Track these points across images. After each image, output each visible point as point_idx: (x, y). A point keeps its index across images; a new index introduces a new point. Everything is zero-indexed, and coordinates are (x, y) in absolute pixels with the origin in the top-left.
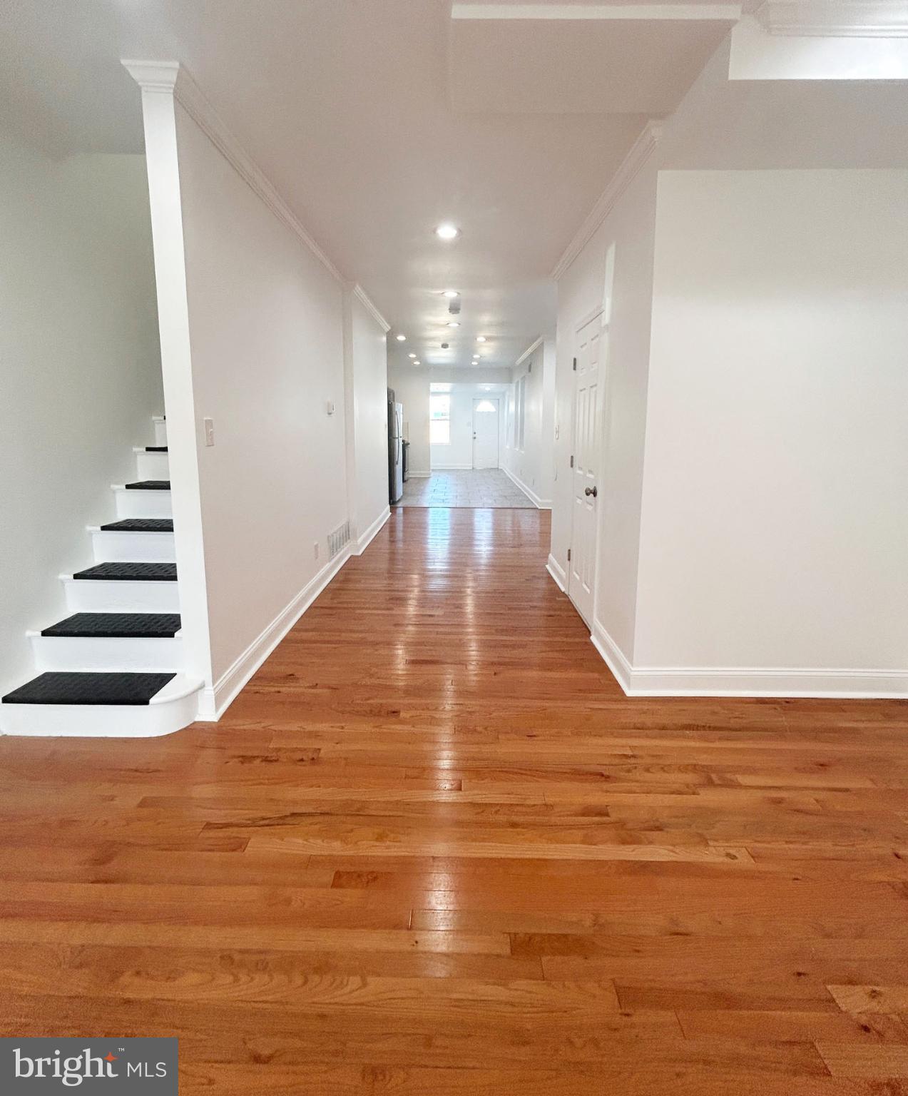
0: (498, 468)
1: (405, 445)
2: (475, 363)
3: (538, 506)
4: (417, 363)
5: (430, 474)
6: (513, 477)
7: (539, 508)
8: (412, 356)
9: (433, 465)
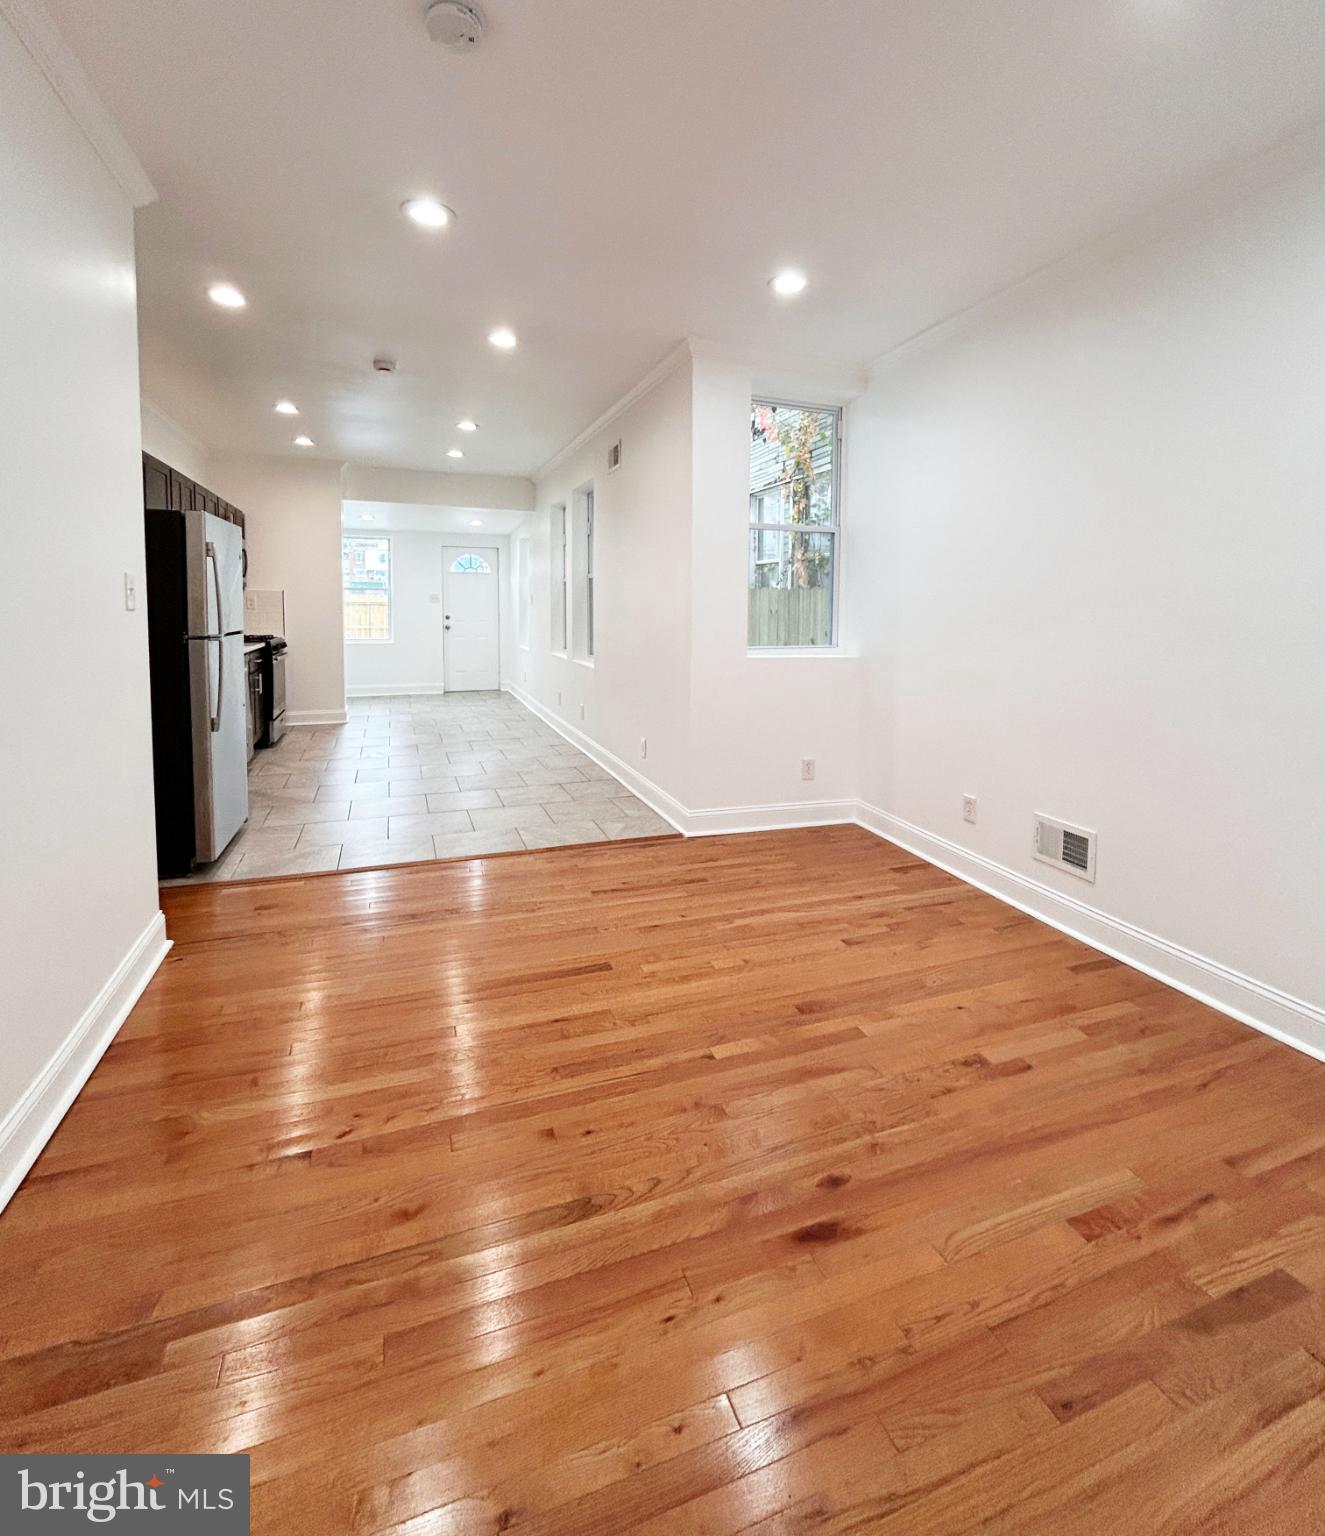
0: (499, 690)
1: (266, 657)
2: (455, 453)
3: (681, 830)
4: (303, 441)
5: (344, 716)
6: (547, 716)
7: (687, 834)
8: (286, 408)
9: (351, 688)
